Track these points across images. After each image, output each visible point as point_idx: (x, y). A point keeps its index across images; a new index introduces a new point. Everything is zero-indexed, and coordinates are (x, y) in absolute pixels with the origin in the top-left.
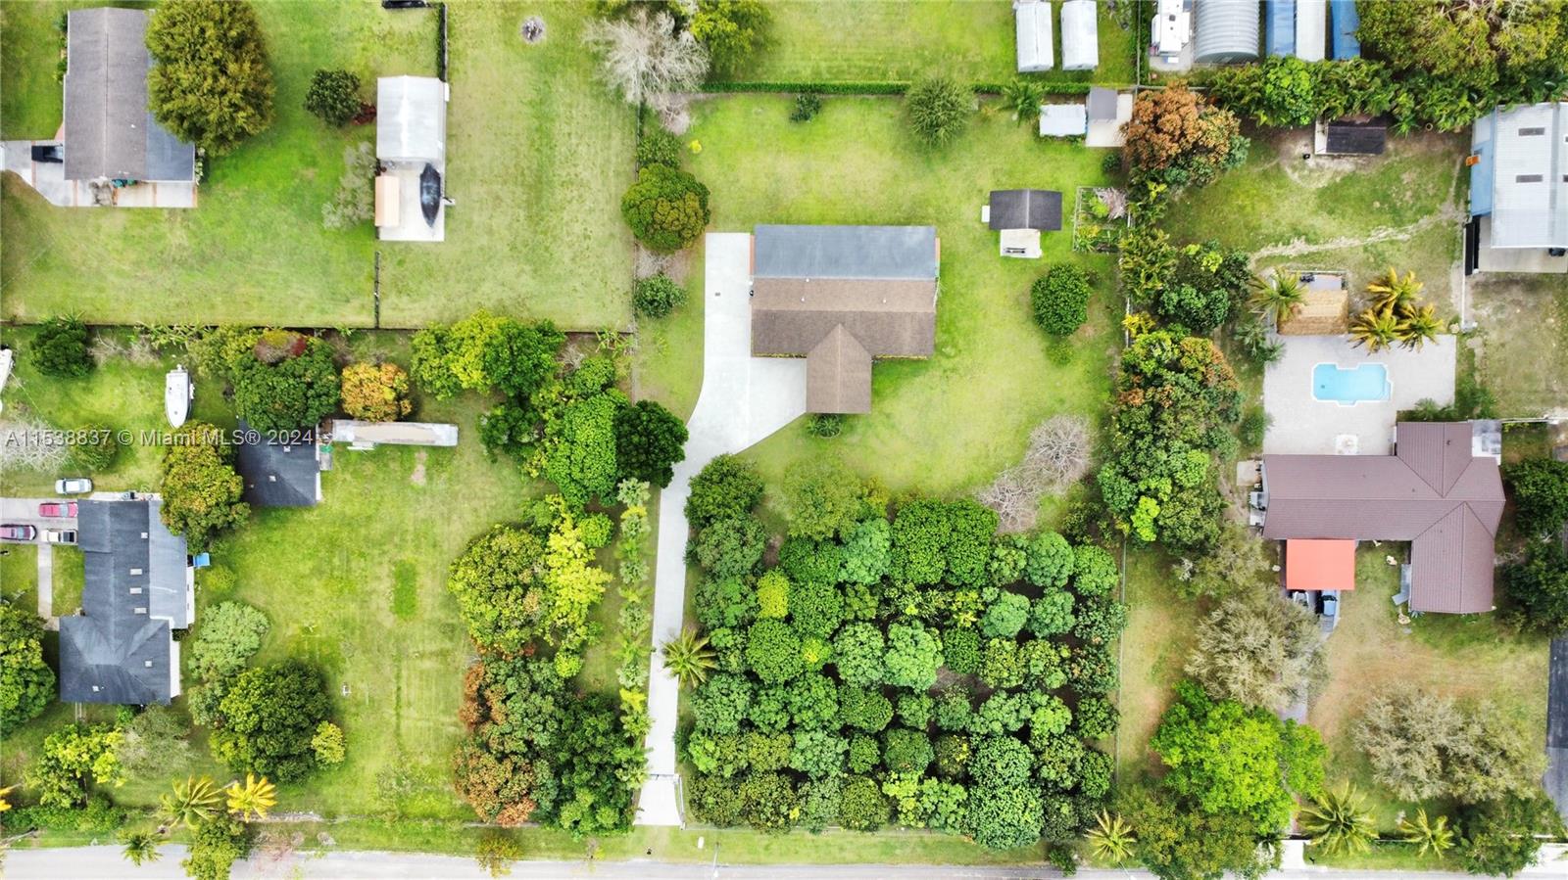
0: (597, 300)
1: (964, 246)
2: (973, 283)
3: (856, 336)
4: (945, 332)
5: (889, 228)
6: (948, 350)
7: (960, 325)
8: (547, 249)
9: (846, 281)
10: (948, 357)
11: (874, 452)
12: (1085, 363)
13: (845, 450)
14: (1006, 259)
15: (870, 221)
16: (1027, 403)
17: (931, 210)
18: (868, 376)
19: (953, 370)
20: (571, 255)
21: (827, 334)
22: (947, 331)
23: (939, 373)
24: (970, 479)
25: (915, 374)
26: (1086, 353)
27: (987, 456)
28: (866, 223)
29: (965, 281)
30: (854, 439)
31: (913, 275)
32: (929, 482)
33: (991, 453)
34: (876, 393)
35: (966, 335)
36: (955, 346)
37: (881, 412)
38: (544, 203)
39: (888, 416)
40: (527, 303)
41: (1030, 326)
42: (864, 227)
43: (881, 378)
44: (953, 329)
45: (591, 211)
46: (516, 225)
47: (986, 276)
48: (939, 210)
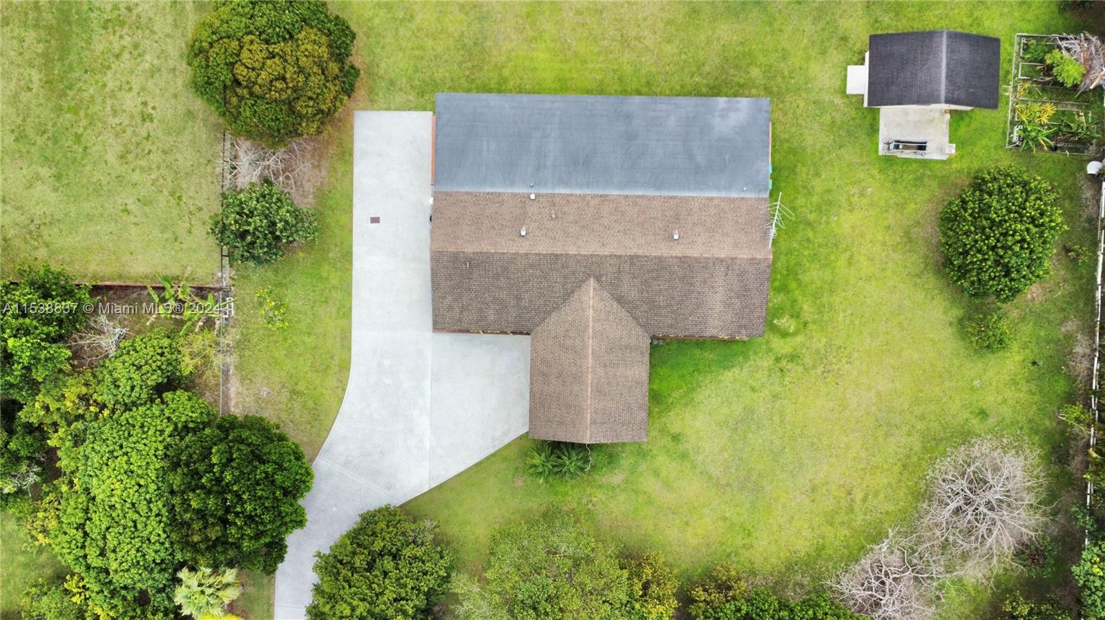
0: (164, 229)
1: (814, 138)
2: (830, 203)
3: (620, 300)
4: (778, 290)
5: (682, 101)
6: (785, 322)
7: (805, 278)
8: (78, 137)
9: (604, 198)
10: (784, 334)
11: (650, 502)
12: (1024, 346)
13: (599, 496)
14: (889, 160)
15: (648, 89)
16: (922, 418)
17: (755, 72)
18: (640, 371)
19: (793, 358)
20: (119, 148)
21: (568, 295)
22: (784, 289)
23: (767, 363)
24: (820, 549)
25: (725, 363)
26: (1027, 329)
27: (851, 510)
28: (639, 93)
29: (815, 199)
30: (616, 477)
31: (729, 188)
32: (746, 554)
33: (858, 505)
34: (655, 397)
35: (816, 296)
36: (796, 315)
37: (663, 431)
38: (73, 57)
39: (676, 438)
40: (45, 231)
41: (931, 280)
42: (637, 99)
43: (663, 371)
44: (793, 285)
45: (154, 72)
46: (25, 97)
47: (855, 190)
48: (769, 71)
